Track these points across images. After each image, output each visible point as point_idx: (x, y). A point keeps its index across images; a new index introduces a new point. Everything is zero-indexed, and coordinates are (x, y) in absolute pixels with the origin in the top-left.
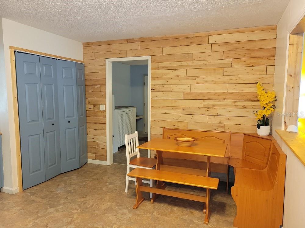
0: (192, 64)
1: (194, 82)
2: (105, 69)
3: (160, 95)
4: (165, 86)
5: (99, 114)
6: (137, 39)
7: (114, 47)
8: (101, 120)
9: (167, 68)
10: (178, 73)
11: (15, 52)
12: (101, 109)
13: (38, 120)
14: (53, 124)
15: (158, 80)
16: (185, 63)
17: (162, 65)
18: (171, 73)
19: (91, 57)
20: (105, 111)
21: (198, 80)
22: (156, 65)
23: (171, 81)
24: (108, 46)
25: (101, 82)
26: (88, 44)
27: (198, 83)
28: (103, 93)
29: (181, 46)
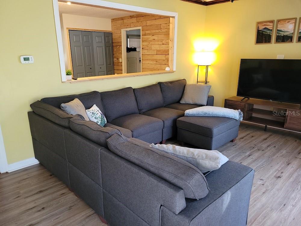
0: (160, 31)
1: (161, 43)
2: (121, 35)
3: (146, 52)
4: (148, 46)
5: (119, 64)
6: (135, 16)
7: (125, 21)
8: (120, 68)
9: (149, 34)
10: (154, 37)
11: (69, 30)
12: (120, 61)
13: (82, 66)
14: (91, 69)
15: (145, 42)
16: (157, 31)
17: (147, 32)
18: (151, 38)
19: (115, 28)
20: (122, 62)
21: (164, 42)
22: (144, 32)
23: (151, 43)
24: (122, 21)
25: (120, 44)
26: (113, 19)
27: (163, 44)
28: (121, 51)
29: (155, 19)
